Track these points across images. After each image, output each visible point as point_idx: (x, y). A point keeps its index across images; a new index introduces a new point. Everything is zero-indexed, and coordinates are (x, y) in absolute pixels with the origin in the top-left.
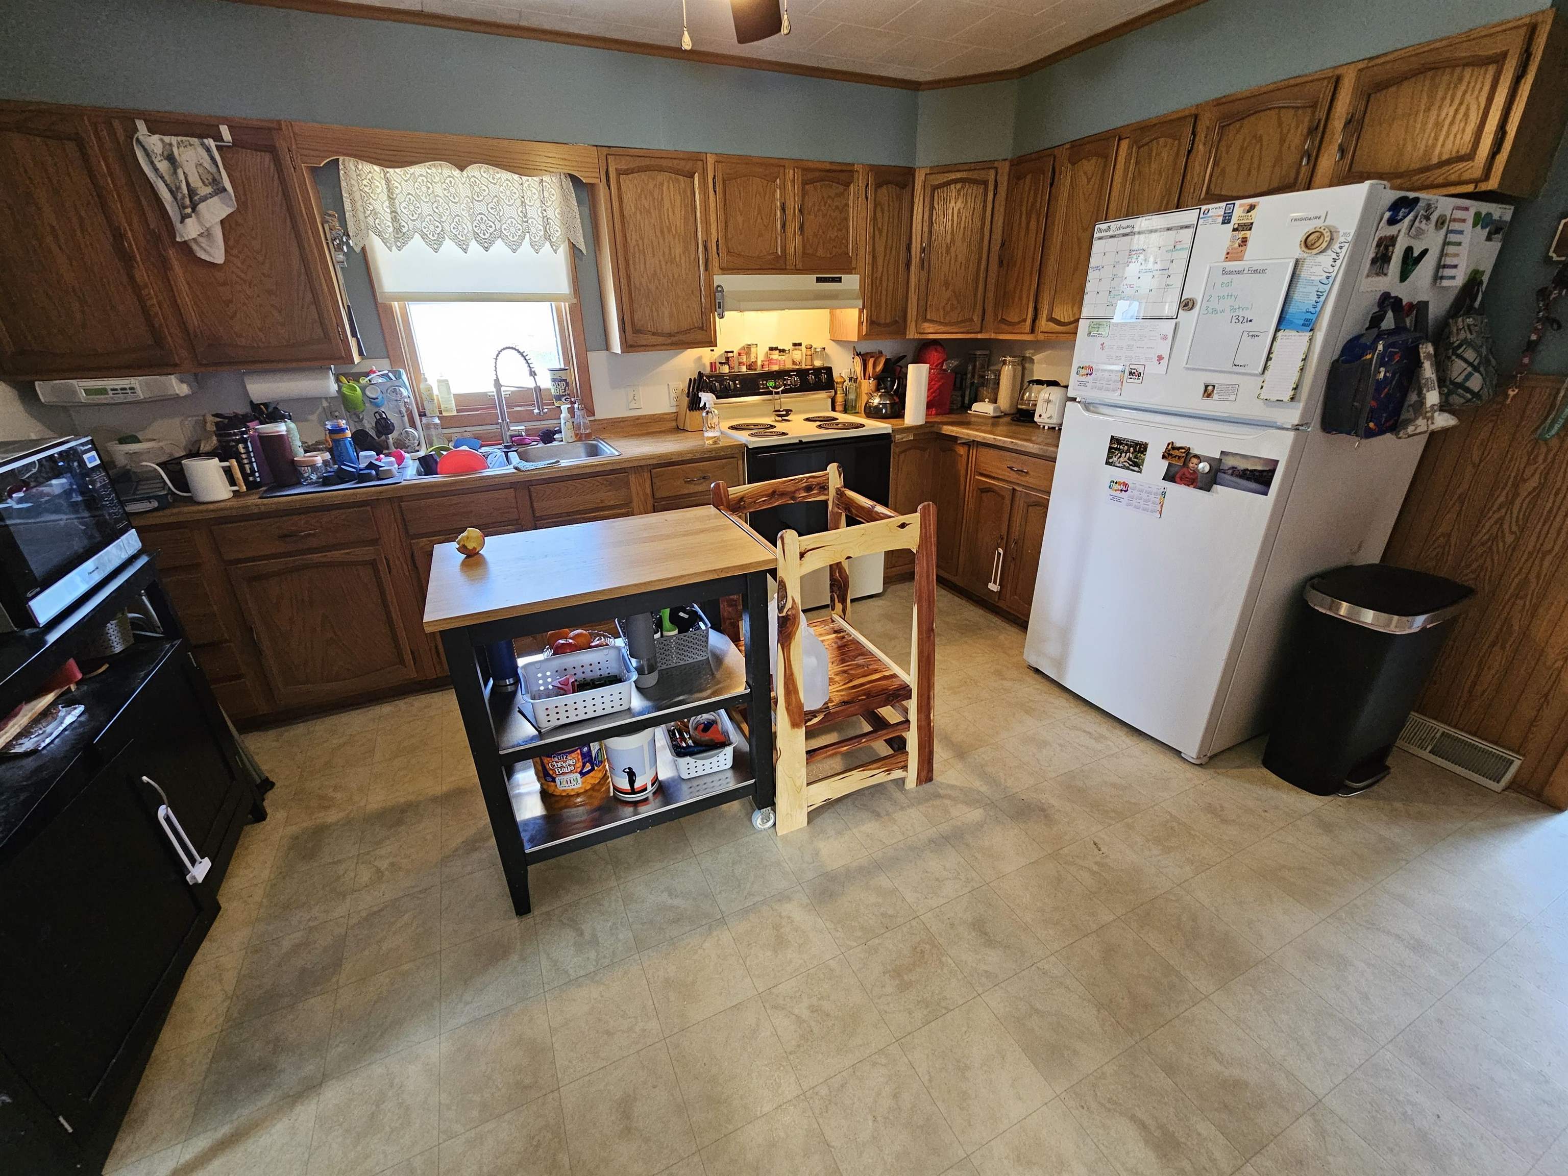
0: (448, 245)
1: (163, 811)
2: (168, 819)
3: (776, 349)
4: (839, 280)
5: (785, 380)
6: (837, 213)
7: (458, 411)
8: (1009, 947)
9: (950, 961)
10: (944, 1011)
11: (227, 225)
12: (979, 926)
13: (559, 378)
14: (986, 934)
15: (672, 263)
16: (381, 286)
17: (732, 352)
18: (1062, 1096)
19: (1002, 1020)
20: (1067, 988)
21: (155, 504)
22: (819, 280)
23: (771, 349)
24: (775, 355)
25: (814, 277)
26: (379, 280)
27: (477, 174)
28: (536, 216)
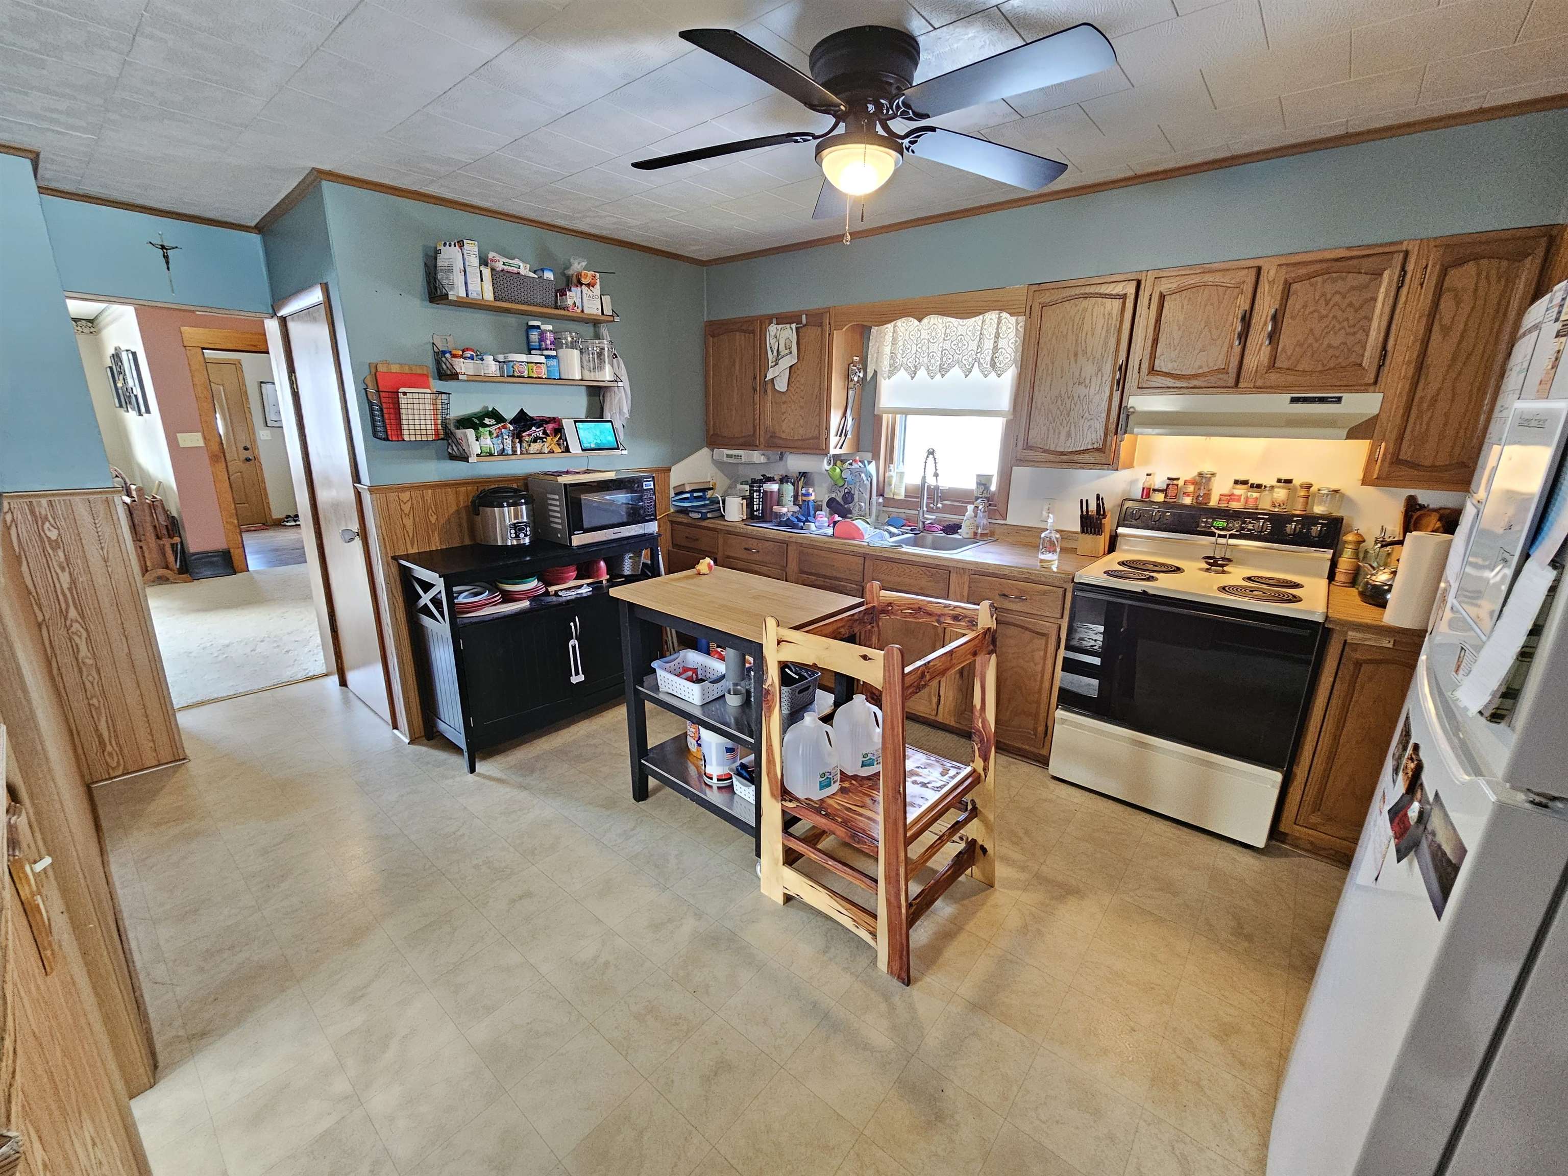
0: (922, 373)
1: (573, 642)
2: (574, 648)
3: (1245, 482)
4: (1339, 400)
5: (1244, 522)
6: (1350, 313)
7: (906, 496)
8: (707, 1100)
9: (675, 1049)
10: (624, 1053)
11: (793, 370)
12: (723, 1067)
13: (984, 482)
14: (716, 1074)
15: (1080, 383)
16: (879, 403)
17: (1178, 479)
18: (560, 1166)
19: (625, 1103)
20: (676, 1166)
21: (699, 516)
22: (1294, 400)
23: (1236, 482)
24: (1240, 491)
25: (1288, 397)
26: (879, 399)
27: (936, 322)
28: (1006, 347)
